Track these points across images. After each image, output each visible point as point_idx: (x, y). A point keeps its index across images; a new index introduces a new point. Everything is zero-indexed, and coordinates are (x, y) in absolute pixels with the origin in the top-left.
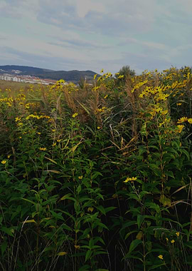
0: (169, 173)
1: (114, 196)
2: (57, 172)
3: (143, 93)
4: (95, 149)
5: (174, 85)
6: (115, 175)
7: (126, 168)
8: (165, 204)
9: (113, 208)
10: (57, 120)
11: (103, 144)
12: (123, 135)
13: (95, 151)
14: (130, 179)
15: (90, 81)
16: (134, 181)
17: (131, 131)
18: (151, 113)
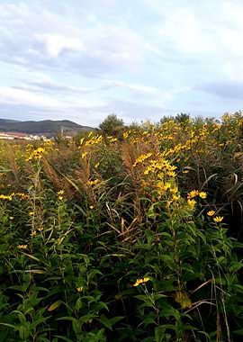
0: (187, 267)
1: (117, 297)
2: (40, 272)
3: (149, 169)
4: (89, 235)
5: (177, 148)
6: (117, 270)
7: (132, 261)
8: (184, 306)
9: (120, 318)
10: (37, 200)
11: (98, 228)
12: (123, 215)
13: (89, 238)
14: (141, 281)
15: (69, 133)
16: (146, 283)
17: (132, 209)
18: (159, 193)
